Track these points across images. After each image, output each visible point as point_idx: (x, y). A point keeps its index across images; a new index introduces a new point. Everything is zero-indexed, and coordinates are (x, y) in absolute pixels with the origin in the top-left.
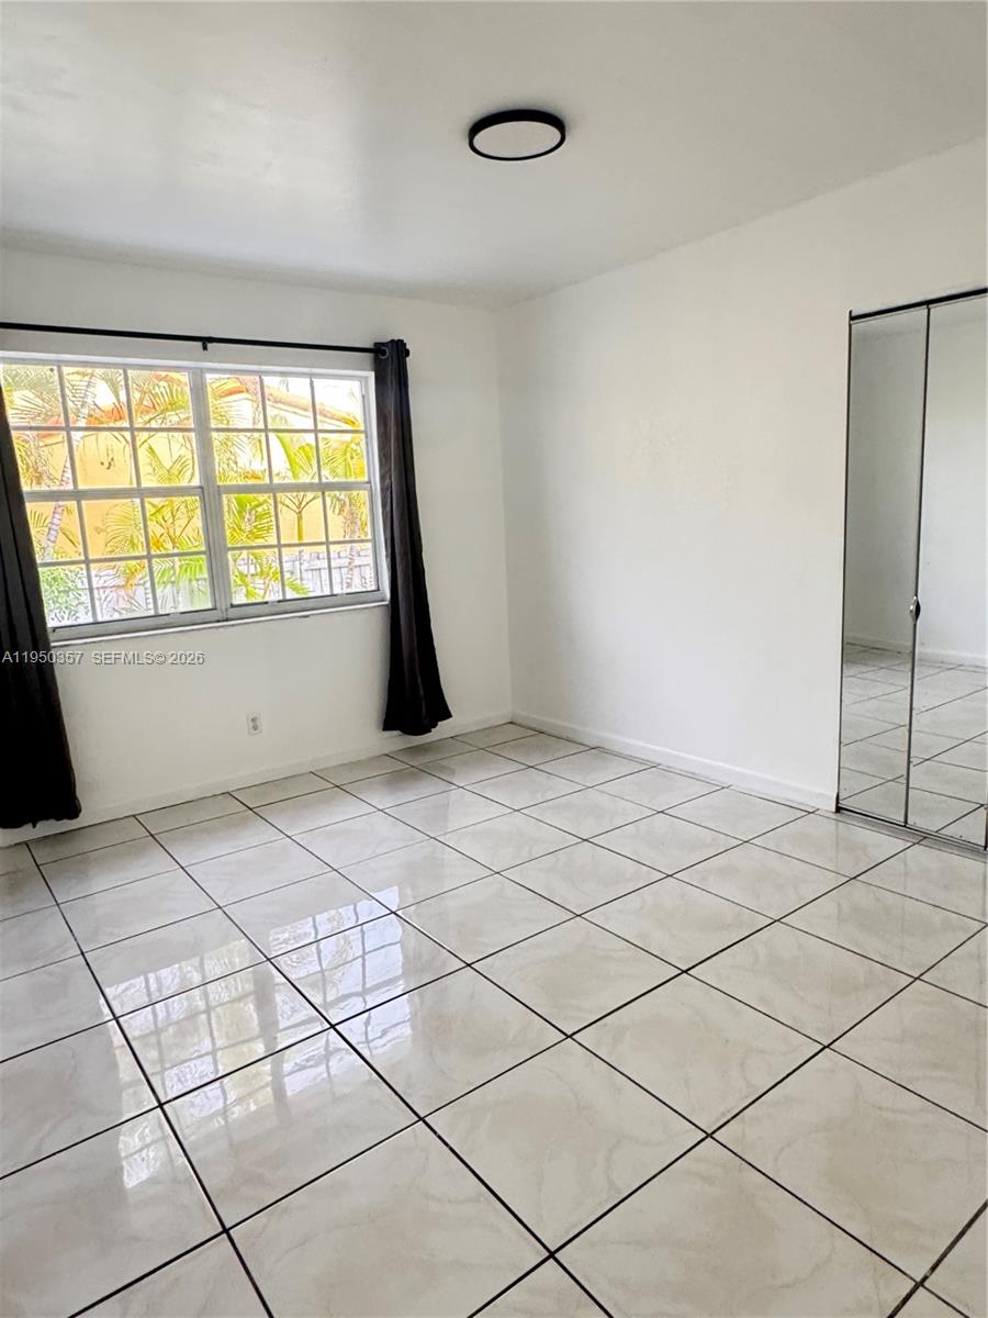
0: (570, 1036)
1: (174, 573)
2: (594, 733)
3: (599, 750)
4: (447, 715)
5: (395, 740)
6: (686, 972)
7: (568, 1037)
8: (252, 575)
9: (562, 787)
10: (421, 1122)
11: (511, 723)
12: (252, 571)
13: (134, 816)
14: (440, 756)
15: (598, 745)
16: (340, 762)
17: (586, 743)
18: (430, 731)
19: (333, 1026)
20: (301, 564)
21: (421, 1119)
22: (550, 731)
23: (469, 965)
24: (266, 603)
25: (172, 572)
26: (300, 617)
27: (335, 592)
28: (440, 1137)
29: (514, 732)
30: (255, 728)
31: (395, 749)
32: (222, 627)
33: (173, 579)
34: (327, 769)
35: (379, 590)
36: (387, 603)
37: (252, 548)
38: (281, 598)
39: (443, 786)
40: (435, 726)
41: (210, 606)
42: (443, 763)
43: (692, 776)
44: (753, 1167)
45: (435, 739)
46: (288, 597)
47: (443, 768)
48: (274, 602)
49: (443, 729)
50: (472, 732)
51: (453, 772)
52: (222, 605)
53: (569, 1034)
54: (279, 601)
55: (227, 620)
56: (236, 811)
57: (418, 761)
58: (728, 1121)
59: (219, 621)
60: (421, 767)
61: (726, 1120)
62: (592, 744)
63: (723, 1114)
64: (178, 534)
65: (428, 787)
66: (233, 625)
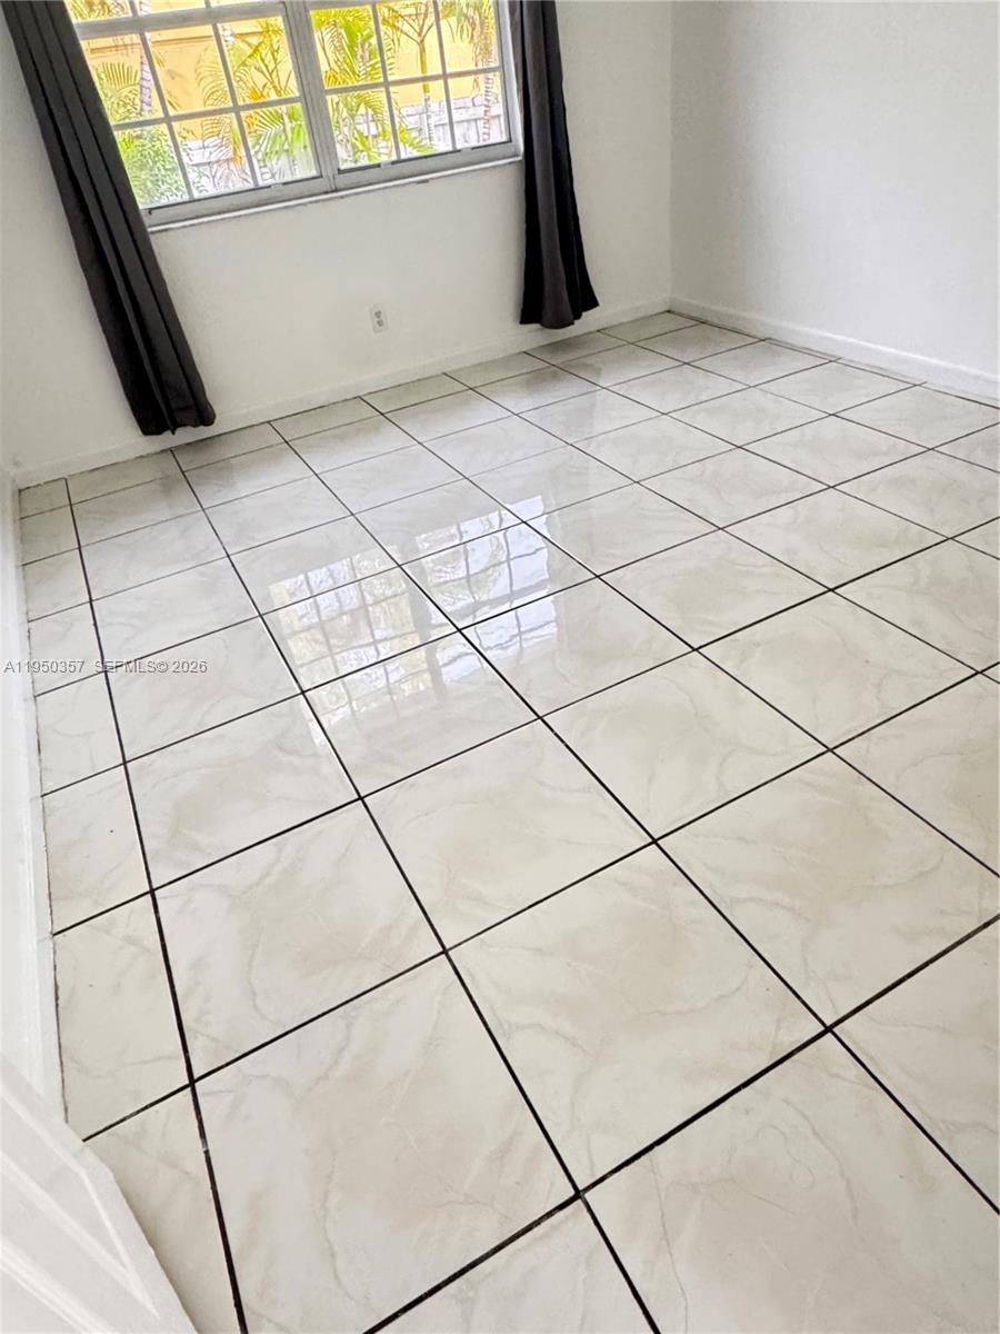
0: (697, 650)
1: (287, 139)
2: (766, 321)
3: (769, 343)
4: (591, 302)
5: (534, 335)
6: (832, 590)
7: (694, 650)
8: (375, 136)
9: (723, 386)
10: (539, 721)
11: (669, 312)
12: (374, 131)
13: (269, 422)
14: (585, 353)
15: (768, 336)
16: (477, 361)
17: (754, 333)
18: (573, 323)
19: (459, 630)
20: (428, 117)
21: (539, 717)
22: (716, 321)
23: (598, 577)
24: (379, 166)
25: (283, 138)
26: (419, 182)
27: (458, 147)
28: (556, 735)
29: (670, 323)
30: (380, 323)
31: (535, 345)
32: (331, 199)
33: (286, 147)
34: (462, 369)
35: (510, 141)
36: (520, 158)
37: (354, 89)
38: (394, 158)
39: (586, 387)
40: (578, 316)
41: (314, 173)
42: (590, 361)
43: (880, 373)
44: (871, 781)
45: (580, 333)
46: (403, 156)
47: (586, 366)
48: (386, 164)
49: (589, 320)
50: (621, 324)
51: (598, 371)
52: (328, 172)
53: (696, 647)
54: (393, 163)
55: (336, 191)
56: (369, 415)
57: (560, 359)
58: (853, 738)
59: (326, 193)
60: (561, 366)
61: (850, 737)
62: (762, 335)
63: (849, 732)
64: (283, 83)
65: (569, 389)
66: (342, 197)
